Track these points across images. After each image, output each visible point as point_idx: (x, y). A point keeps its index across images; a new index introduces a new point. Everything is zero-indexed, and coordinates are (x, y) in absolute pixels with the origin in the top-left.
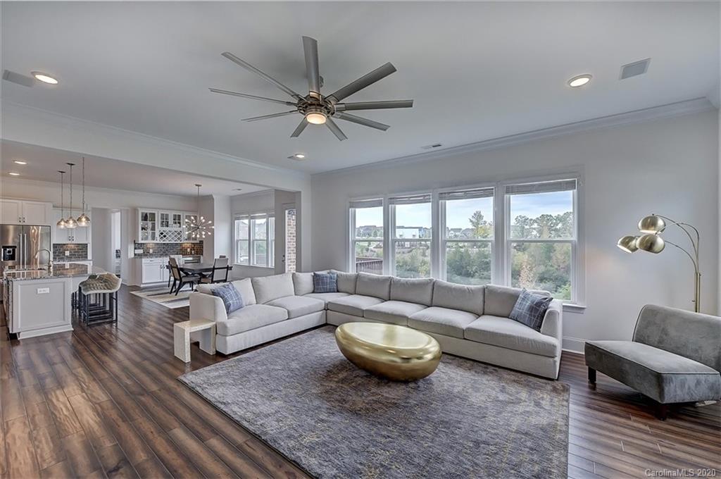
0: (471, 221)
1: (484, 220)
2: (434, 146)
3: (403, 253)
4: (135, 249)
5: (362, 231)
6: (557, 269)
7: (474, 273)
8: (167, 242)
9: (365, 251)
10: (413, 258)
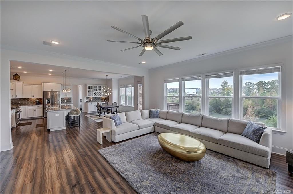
0: (221, 85)
1: (228, 84)
2: (202, 55)
3: (189, 100)
4: (86, 99)
5: (171, 90)
6: (268, 108)
7: (223, 109)
8: (97, 97)
9: (172, 99)
10: (193, 102)
